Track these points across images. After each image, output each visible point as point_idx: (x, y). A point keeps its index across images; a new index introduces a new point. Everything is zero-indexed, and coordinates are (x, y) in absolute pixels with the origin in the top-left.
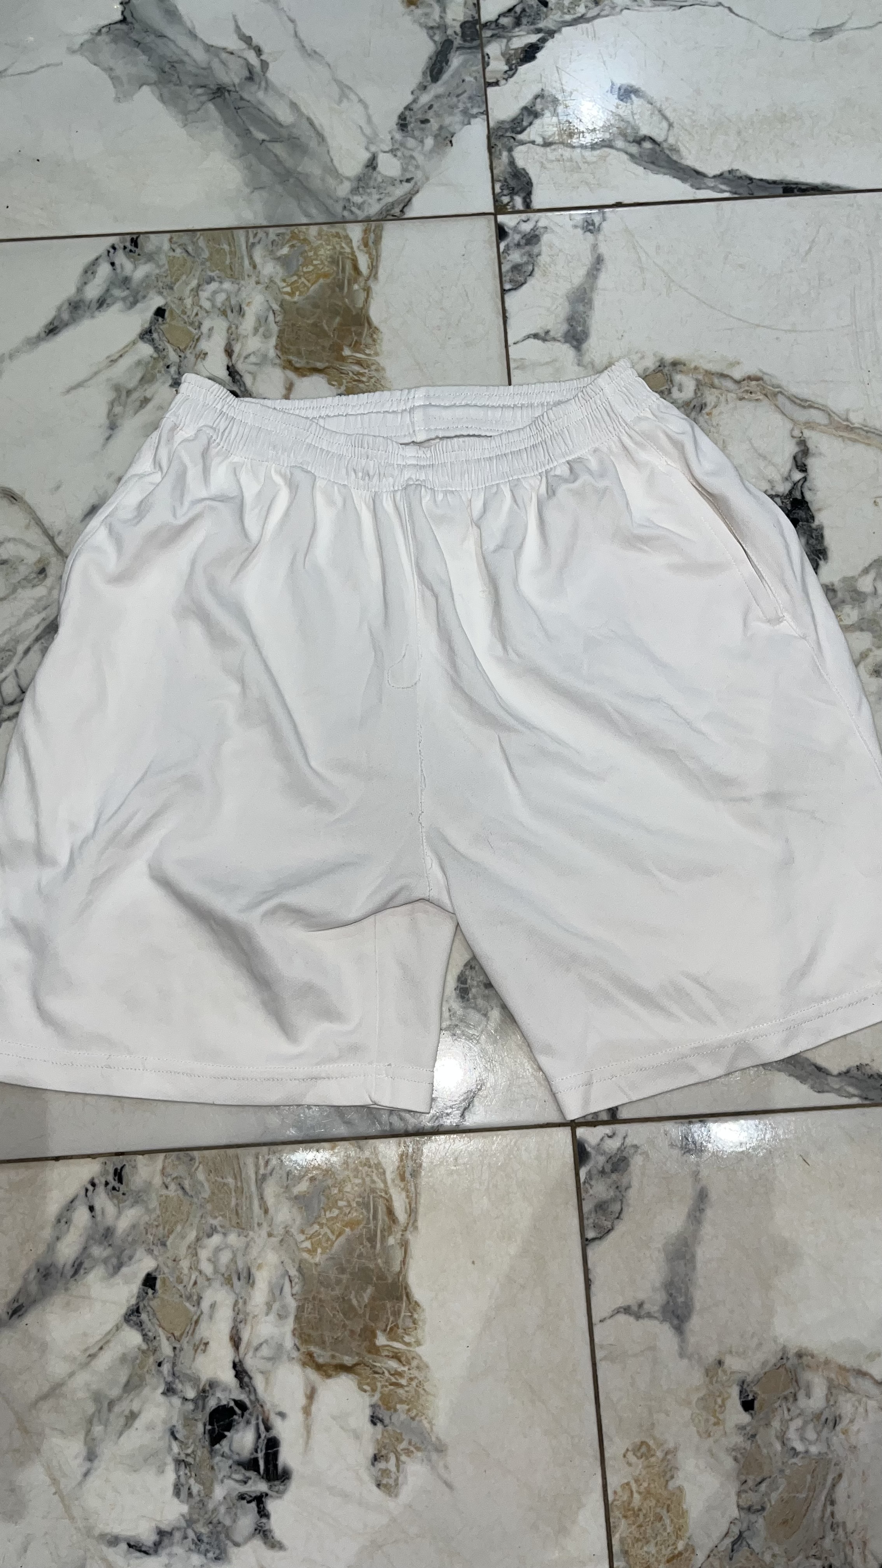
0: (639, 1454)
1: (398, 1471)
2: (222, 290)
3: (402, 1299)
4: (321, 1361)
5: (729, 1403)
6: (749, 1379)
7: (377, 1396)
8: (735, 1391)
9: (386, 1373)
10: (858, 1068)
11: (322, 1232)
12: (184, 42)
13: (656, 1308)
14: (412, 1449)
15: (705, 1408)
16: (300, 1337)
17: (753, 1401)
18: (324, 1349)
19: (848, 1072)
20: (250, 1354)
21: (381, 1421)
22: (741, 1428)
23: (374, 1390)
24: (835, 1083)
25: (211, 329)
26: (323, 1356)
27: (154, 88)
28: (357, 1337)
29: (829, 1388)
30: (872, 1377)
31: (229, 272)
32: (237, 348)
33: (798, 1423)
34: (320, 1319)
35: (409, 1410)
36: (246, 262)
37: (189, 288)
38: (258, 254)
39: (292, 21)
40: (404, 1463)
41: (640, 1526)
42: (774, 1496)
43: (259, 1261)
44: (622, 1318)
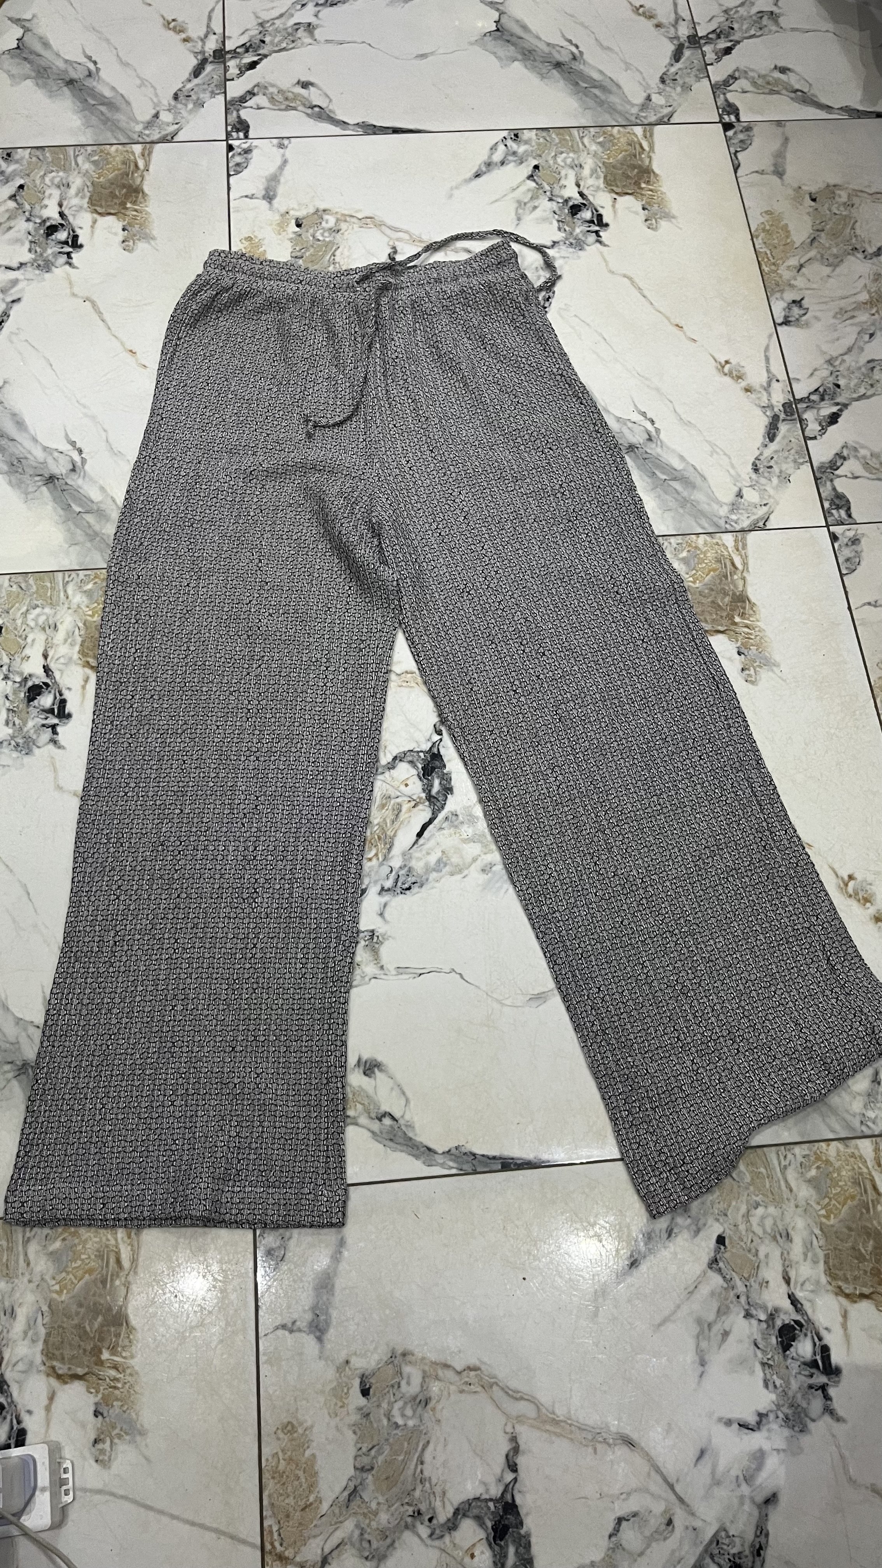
0: (286, 1431)
1: (112, 1450)
2: (43, 614)
3: (122, 1324)
4: (60, 1372)
5: (351, 1392)
6: (367, 1373)
7: (100, 1396)
8: (357, 1382)
9: (108, 1379)
10: (457, 1148)
11: (68, 1278)
12: (28, 444)
13: (305, 1324)
14: (122, 1433)
15: (335, 1396)
16: (47, 1355)
17: (369, 1388)
18: (64, 1364)
19: (449, 1151)
20: (9, 1369)
21: (102, 1414)
22: (360, 1409)
23: (97, 1392)
24: (440, 1159)
25: (33, 640)
26: (62, 1369)
27: (5, 476)
28: (88, 1353)
29: (423, 1378)
30: (454, 1369)
31: (49, 601)
32: (51, 653)
33: (400, 1404)
34: (62, 1342)
35: (122, 1406)
36: (62, 594)
37: (21, 612)
38: (70, 589)
39: (105, 431)
40: (116, 1444)
41: (284, 1484)
42: (381, 1459)
43: (21, 1301)
44: (280, 1332)
